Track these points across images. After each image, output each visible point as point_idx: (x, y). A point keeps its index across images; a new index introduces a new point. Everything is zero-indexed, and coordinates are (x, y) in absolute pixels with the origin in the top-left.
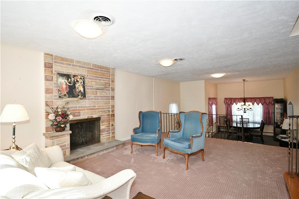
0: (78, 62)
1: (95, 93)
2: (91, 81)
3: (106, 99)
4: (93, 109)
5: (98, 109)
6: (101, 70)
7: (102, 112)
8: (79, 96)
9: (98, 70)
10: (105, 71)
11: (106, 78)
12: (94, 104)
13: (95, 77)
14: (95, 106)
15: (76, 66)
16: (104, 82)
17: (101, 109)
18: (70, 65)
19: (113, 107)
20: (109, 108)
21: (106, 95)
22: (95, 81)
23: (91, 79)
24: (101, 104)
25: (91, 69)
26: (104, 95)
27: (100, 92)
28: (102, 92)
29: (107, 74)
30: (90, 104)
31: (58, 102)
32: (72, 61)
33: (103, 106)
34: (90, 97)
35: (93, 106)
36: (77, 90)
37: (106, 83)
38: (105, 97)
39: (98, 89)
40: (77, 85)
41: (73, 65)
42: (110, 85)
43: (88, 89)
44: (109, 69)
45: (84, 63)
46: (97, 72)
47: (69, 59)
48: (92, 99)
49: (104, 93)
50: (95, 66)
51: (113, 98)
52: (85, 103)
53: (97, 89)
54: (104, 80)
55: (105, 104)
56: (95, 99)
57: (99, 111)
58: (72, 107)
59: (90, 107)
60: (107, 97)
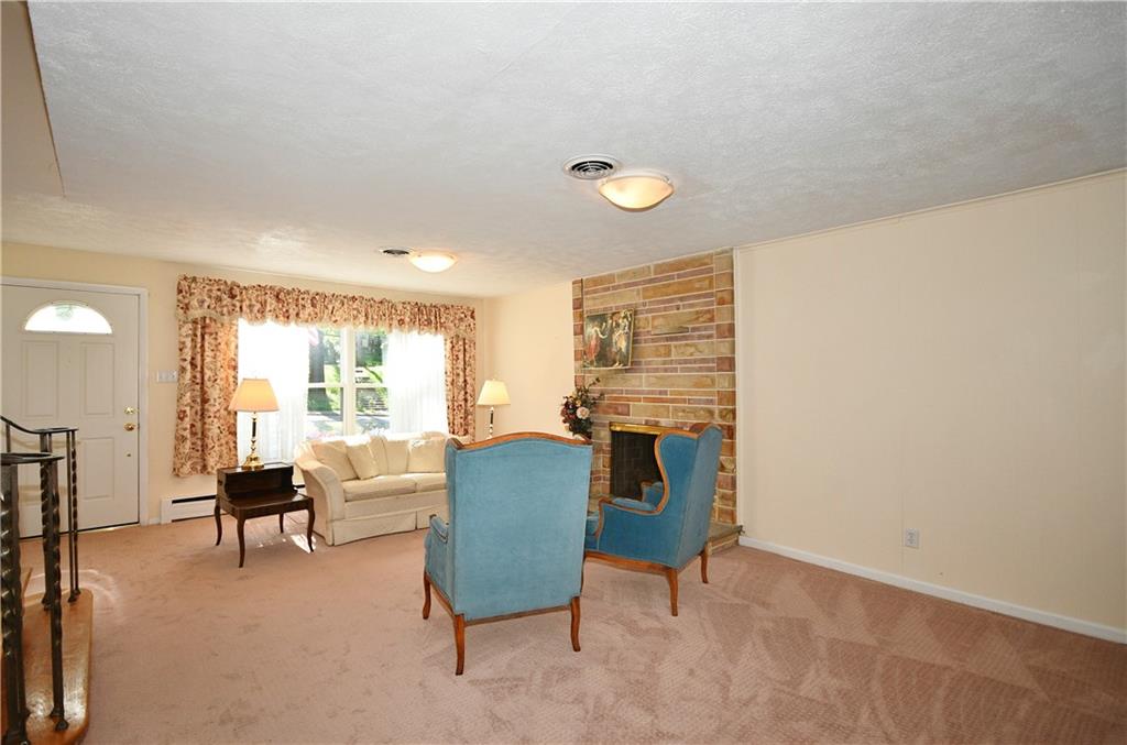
0: (621, 276)
1: (662, 351)
2: (654, 318)
3: (700, 369)
4: (654, 400)
5: (673, 401)
6: (679, 276)
7: (684, 411)
8: (616, 363)
9: (672, 277)
10: (692, 274)
11: (698, 297)
12: (661, 386)
13: (664, 302)
14: (665, 393)
15: (619, 287)
16: (690, 312)
17: (684, 401)
18: (608, 289)
19: (731, 397)
20: (711, 402)
21: (698, 356)
22: (662, 316)
23: (651, 311)
24: (684, 386)
25: (651, 281)
26: (691, 355)
27: (680, 345)
28: (687, 345)
29: (699, 280)
30: (649, 385)
32: (611, 278)
33: (689, 393)
34: (649, 363)
35: (661, 393)
36: (614, 350)
37: (697, 312)
38: (695, 361)
39: (671, 339)
40: (615, 337)
41: (614, 288)
42: (713, 316)
43: (646, 341)
44: (706, 260)
45: (635, 273)
46: (669, 285)
47: (604, 277)
48: (656, 370)
49: (692, 350)
50: (660, 268)
51: (729, 364)
52: (641, 382)
53: (667, 339)
54: (692, 306)
55: (696, 385)
56: (666, 370)
57: (675, 409)
58: (613, 392)
59: (652, 392)
60: (704, 361)
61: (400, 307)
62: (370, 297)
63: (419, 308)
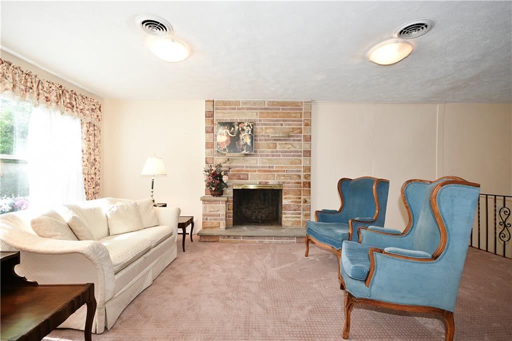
0: (245, 103)
1: (272, 145)
2: (266, 129)
3: (294, 156)
4: (265, 171)
5: (277, 171)
6: (283, 109)
7: (284, 176)
8: (244, 150)
9: (278, 109)
10: (291, 109)
11: (294, 121)
12: (271, 164)
13: (273, 121)
14: (273, 167)
15: (242, 109)
16: (289, 128)
17: (284, 171)
18: (235, 109)
19: (308, 169)
20: (300, 171)
21: (293, 149)
22: (272, 128)
23: (265, 125)
24: (284, 164)
25: (265, 109)
26: (289, 148)
27: (282, 144)
28: (286, 144)
29: (296, 113)
30: (263, 163)
31: (220, 159)
32: (237, 103)
33: (286, 167)
34: (263, 152)
35: (269, 167)
36: (242, 143)
37: (293, 128)
38: (291, 152)
39: (277, 140)
40: (242, 136)
41: (239, 109)
42: (302, 131)
43: (261, 140)
44: (299, 104)
45: (255, 103)
46: (277, 113)
47: (232, 102)
48: (268, 156)
49: (290, 146)
50: (273, 103)
51: (308, 153)
52: (256, 162)
53: (275, 140)
54: (290, 125)
55: (291, 163)
56: (273, 156)
57: (279, 175)
58: (236, 167)
59: (264, 167)
60: (295, 152)
61: (46, 85)
62: (17, 66)
63: (62, 92)
